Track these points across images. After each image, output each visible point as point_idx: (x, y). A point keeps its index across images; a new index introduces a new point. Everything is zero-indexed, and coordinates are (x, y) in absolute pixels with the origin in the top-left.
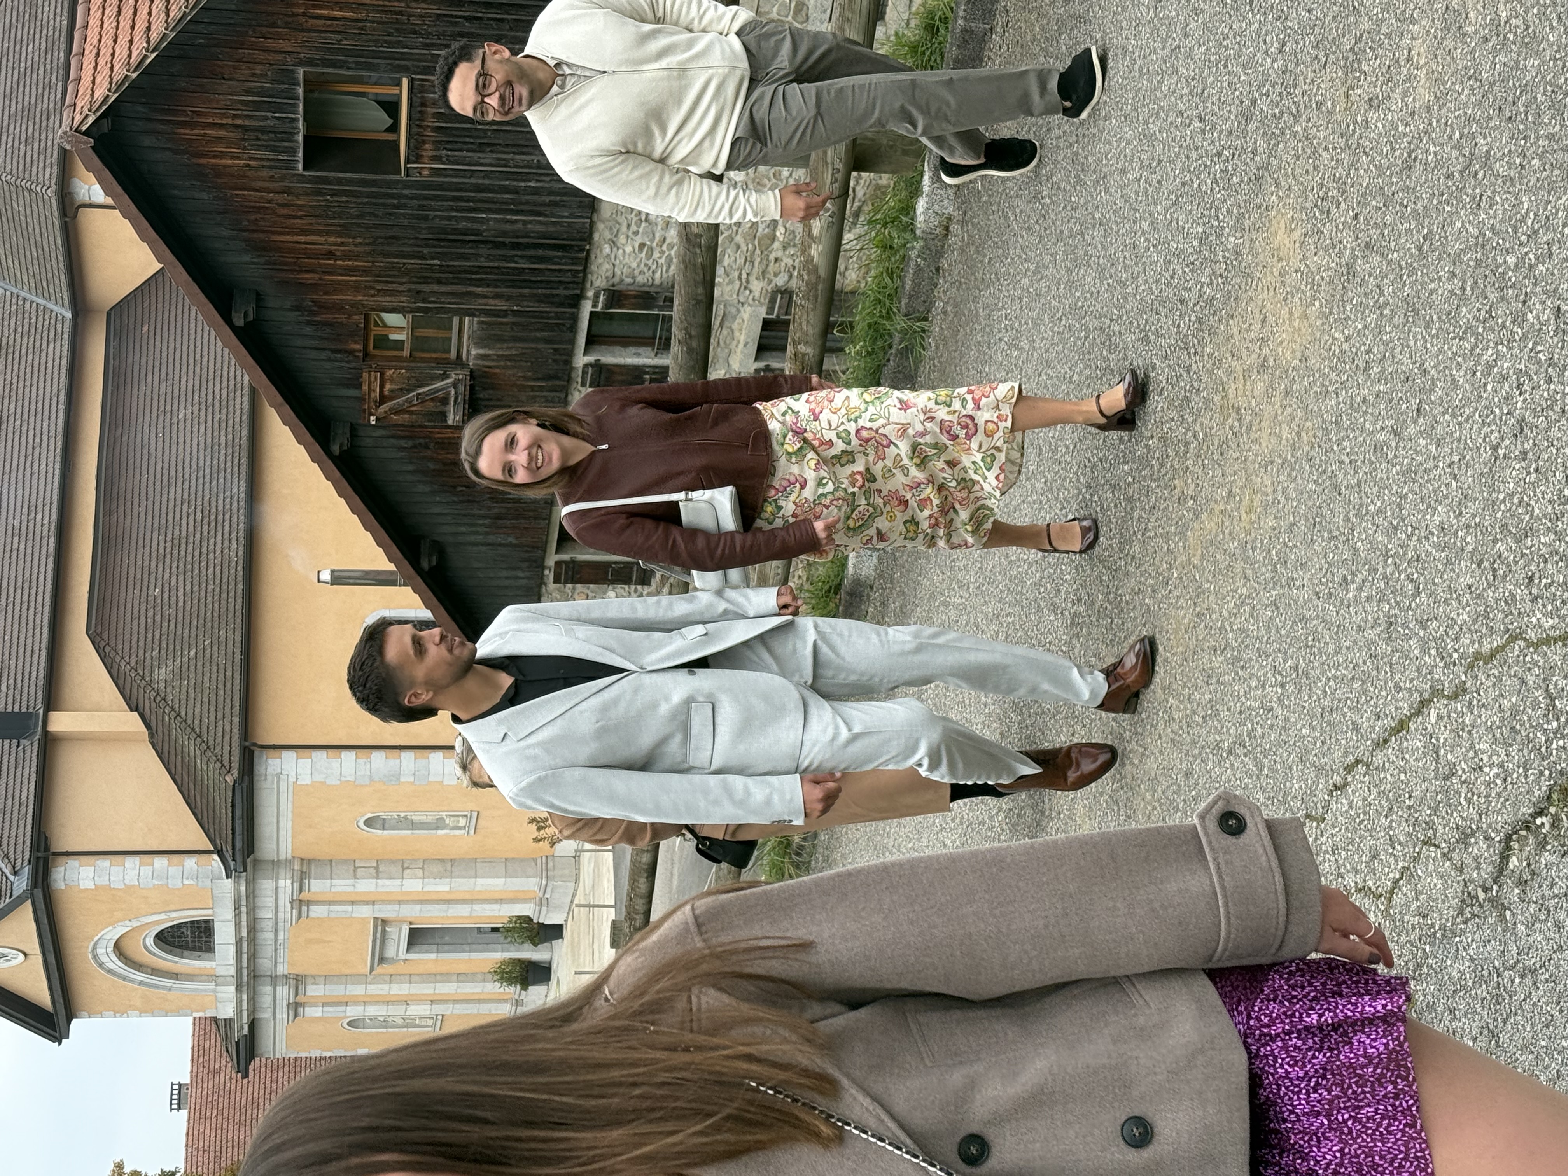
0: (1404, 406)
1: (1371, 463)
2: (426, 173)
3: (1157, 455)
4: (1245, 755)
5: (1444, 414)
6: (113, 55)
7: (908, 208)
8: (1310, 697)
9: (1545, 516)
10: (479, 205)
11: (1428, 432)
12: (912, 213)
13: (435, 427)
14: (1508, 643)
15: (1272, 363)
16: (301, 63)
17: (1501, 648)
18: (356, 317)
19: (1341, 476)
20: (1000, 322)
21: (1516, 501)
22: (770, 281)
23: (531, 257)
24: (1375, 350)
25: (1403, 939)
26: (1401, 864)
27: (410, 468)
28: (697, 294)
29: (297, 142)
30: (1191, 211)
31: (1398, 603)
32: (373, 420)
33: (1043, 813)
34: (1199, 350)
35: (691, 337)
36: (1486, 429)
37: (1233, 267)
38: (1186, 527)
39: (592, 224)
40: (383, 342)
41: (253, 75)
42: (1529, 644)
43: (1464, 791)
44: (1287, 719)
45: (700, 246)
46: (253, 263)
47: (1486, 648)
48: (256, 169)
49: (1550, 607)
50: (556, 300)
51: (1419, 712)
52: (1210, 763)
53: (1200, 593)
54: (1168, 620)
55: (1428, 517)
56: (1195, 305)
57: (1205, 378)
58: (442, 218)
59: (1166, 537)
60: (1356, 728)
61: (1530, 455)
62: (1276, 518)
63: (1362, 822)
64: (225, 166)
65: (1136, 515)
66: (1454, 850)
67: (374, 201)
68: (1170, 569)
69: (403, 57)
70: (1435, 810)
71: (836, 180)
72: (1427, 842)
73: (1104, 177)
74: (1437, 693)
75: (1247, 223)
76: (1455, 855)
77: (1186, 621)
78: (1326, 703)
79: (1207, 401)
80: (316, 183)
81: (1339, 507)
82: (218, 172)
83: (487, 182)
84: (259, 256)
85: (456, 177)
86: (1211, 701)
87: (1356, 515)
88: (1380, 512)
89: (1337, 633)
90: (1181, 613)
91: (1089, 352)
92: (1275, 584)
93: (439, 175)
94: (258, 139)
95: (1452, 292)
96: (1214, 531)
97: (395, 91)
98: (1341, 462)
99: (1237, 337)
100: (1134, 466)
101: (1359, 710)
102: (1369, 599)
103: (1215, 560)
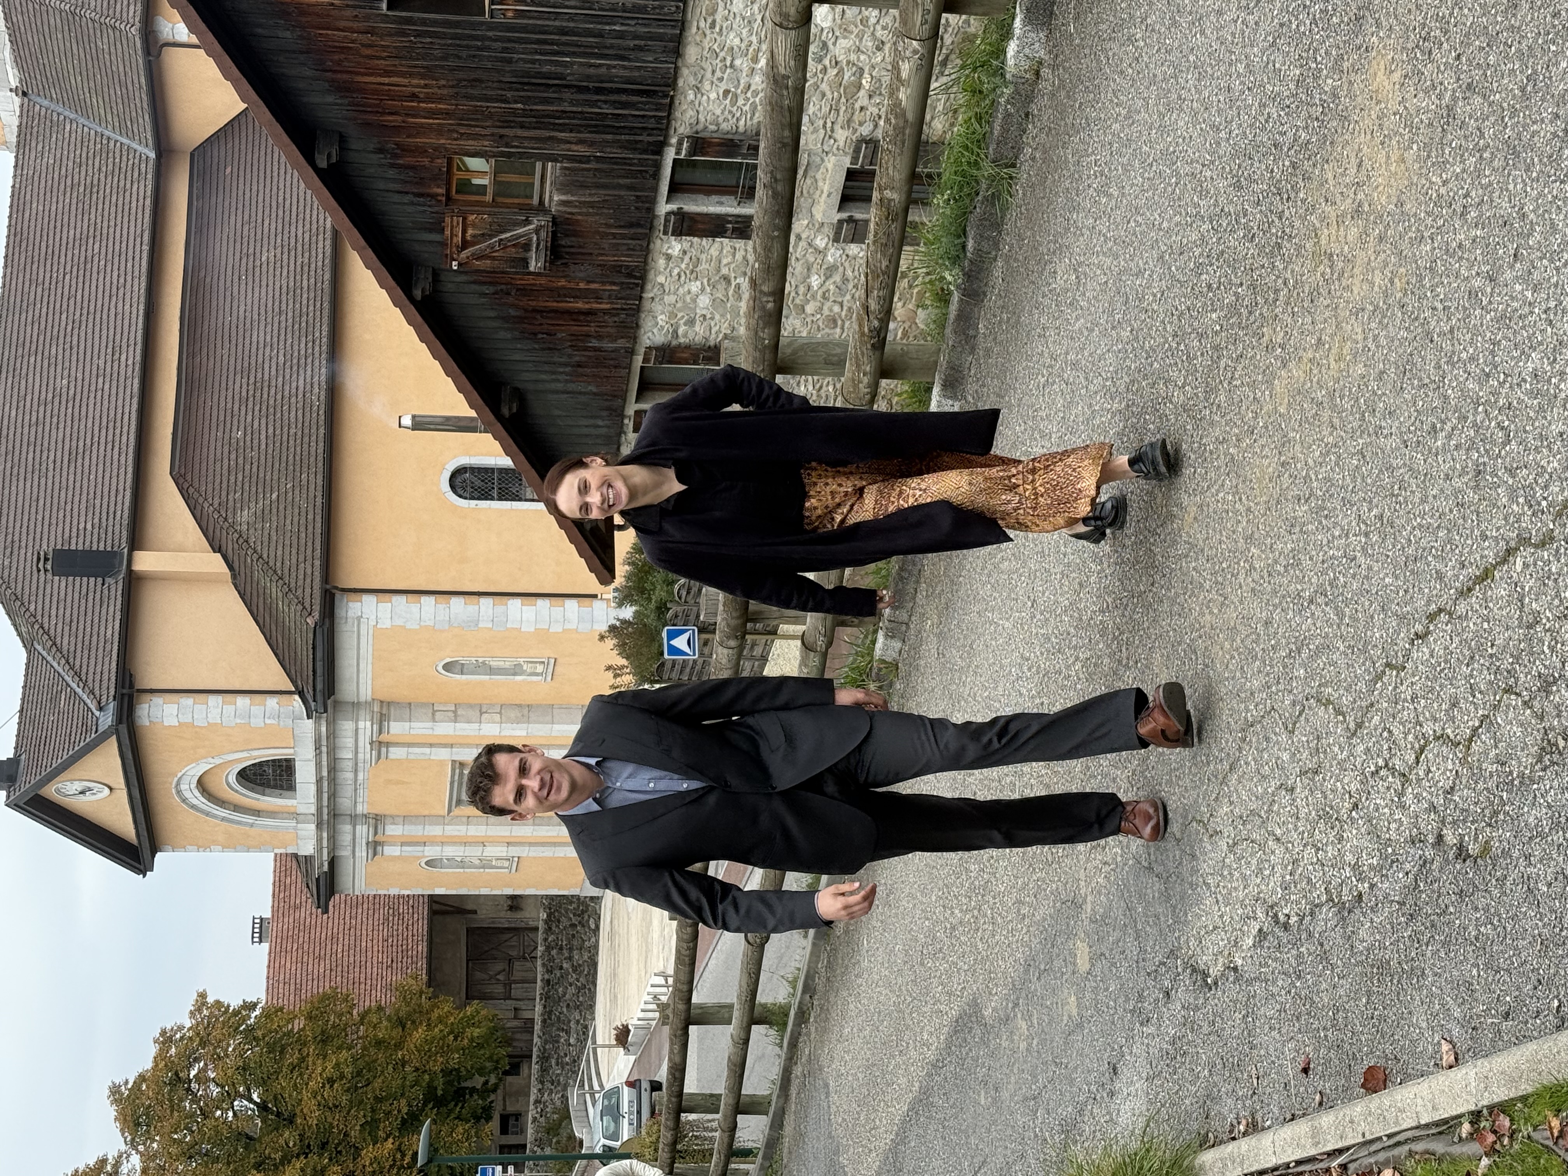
0: (1501, 251)
1: (1465, 309)
2: (510, 14)
3: (1246, 303)
4: (1326, 605)
5: (1541, 259)
7: (999, 52)
8: (1394, 547)
10: (562, 48)
11: (1525, 278)
12: (1002, 57)
13: (517, 273)
15: (1366, 208)
18: (439, 161)
19: (1433, 323)
20: (1089, 169)
22: (855, 131)
23: (615, 102)
24: (1473, 194)
25: (1481, 785)
26: (1481, 712)
27: (492, 314)
28: (783, 137)
30: (1288, 52)
31: (1487, 451)
32: (455, 265)
33: (1120, 662)
34: (1292, 196)
35: (776, 180)
37: (1330, 110)
38: (1273, 376)
39: (677, 69)
40: (465, 186)
43: (1547, 639)
44: (1370, 568)
45: (787, 88)
46: (337, 104)
48: (340, 8)
50: (639, 146)
51: (1505, 561)
52: (1291, 613)
53: (1286, 441)
54: (1252, 469)
55: (1521, 364)
56: (1289, 149)
57: (1297, 224)
58: (526, 61)
59: (1253, 385)
60: (1440, 576)
62: (1365, 366)
63: (1442, 671)
64: (309, 5)
65: (1222, 364)
66: (1535, 697)
67: (458, 42)
68: (1255, 418)
70: (1517, 658)
71: (926, 21)
72: (1508, 691)
73: (1200, 19)
74: (1524, 541)
75: (1346, 65)
76: (1536, 704)
77: (1271, 470)
78: (1410, 551)
79: (1299, 247)
80: (400, 23)
81: (1430, 354)
82: (302, 9)
83: (572, 25)
84: (341, 97)
85: (540, 19)
86: (1293, 550)
87: (1447, 363)
88: (1472, 359)
89: (1424, 481)
90: (1266, 462)
91: (1179, 199)
92: (1362, 432)
93: (524, 17)
96: (1302, 380)
98: (1434, 309)
99: (1331, 182)
100: (1222, 314)
101: (1443, 559)
102: (1457, 447)
103: (1302, 409)
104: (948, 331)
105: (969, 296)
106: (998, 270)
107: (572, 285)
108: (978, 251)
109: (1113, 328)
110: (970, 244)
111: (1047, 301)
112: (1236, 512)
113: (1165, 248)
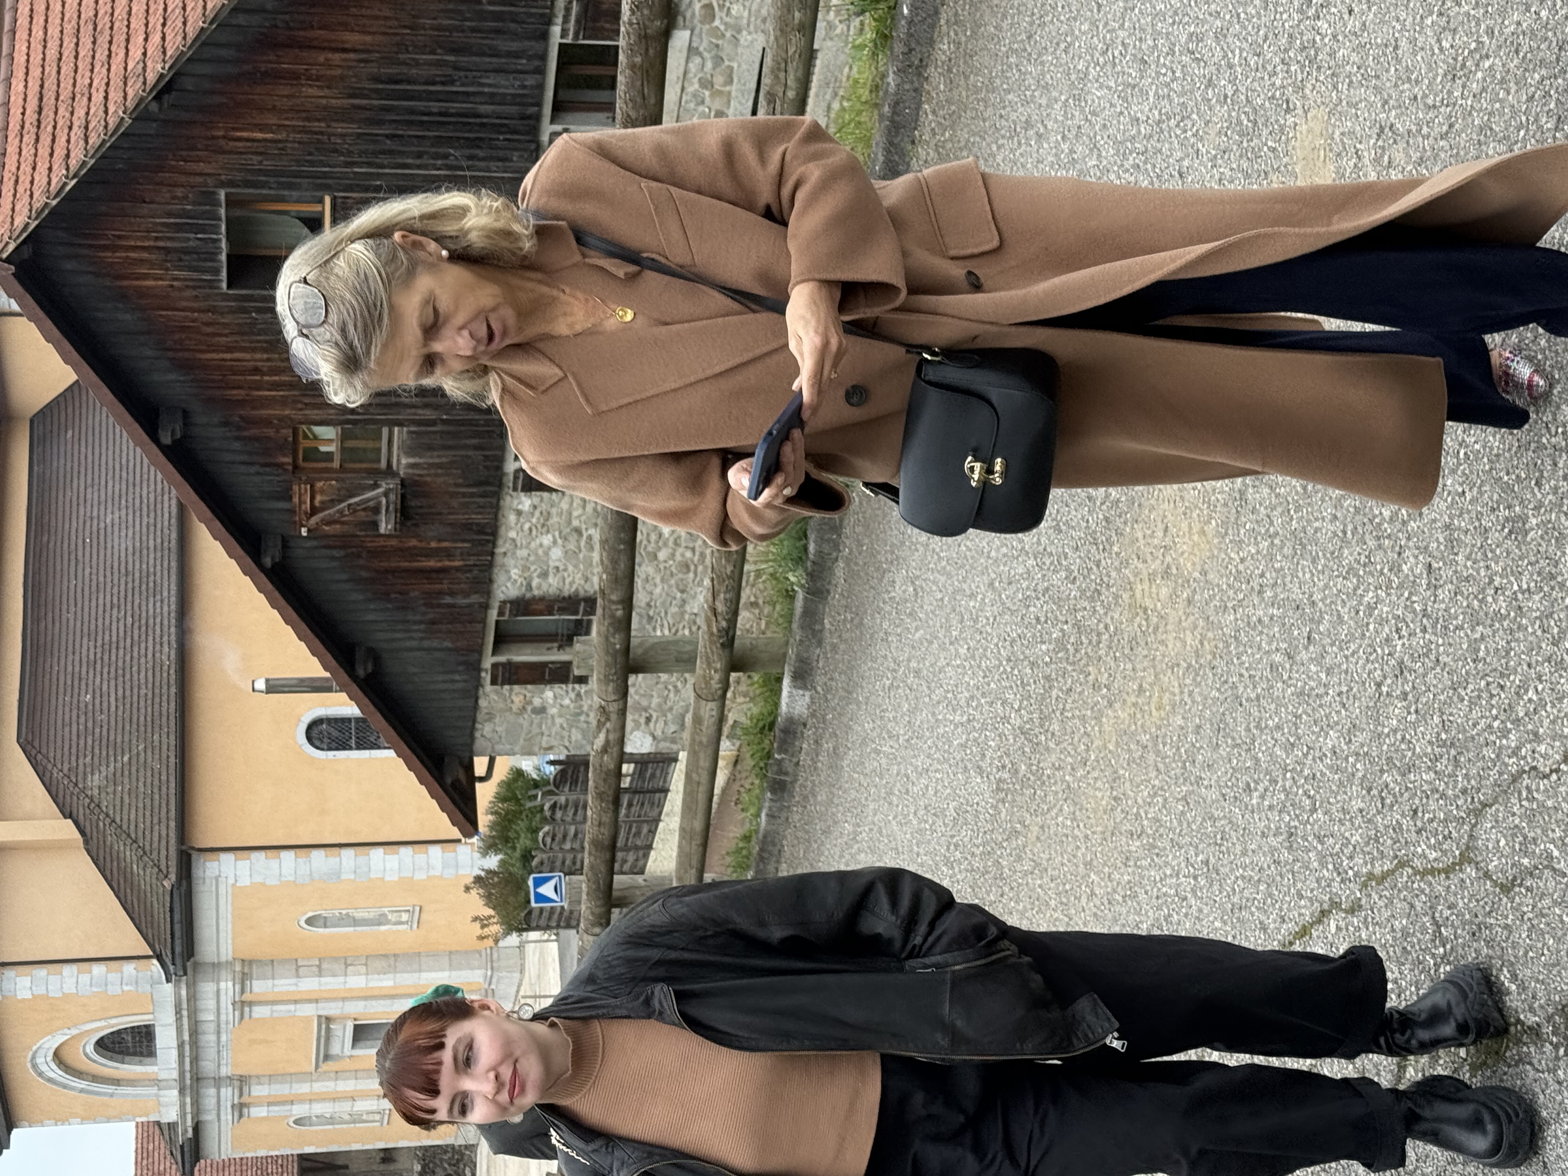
0: (1296, 632)
1: (1268, 680)
3: (1072, 640)
5: (1332, 645)
6: (32, 182)
8: (1220, 893)
9: (1426, 755)
11: (1319, 659)
13: (367, 536)
14: (1397, 868)
15: (1174, 571)
16: (223, 185)
17: (1391, 872)
18: (284, 431)
19: (1241, 689)
21: (1399, 737)
24: (1268, 575)
27: (343, 577)
29: (220, 261)
31: (1297, 816)
32: (304, 532)
34: (1107, 547)
36: (1370, 666)
38: (1101, 714)
40: (313, 454)
41: (174, 198)
42: (1416, 872)
44: (1200, 910)
46: (179, 381)
47: (1378, 870)
48: (180, 289)
49: (1433, 841)
51: (1319, 921)
53: (1116, 778)
54: (1087, 798)
55: (1321, 739)
57: (1114, 574)
59: (1083, 718)
60: (1264, 929)
61: (1410, 697)
62: (1183, 718)
64: (148, 288)
65: (1054, 693)
68: (1088, 750)
69: (325, 175)
74: (1335, 905)
77: (1104, 802)
78: (1236, 900)
79: (1116, 597)
80: (241, 301)
81: (1239, 715)
82: (142, 293)
84: (184, 374)
86: (1129, 882)
87: (1256, 727)
88: (1278, 727)
89: (1243, 835)
90: (1099, 794)
92: (1185, 780)
94: (181, 260)
95: (1335, 534)
96: (1127, 721)
97: (318, 208)
98: (1241, 675)
99: (1142, 542)
100: (1051, 647)
101: (1265, 911)
102: (1271, 808)
103: (1129, 750)
104: (795, 626)
105: (813, 594)
106: (840, 570)
107: (423, 544)
108: (819, 553)
109: (951, 643)
110: (812, 547)
111: (888, 608)
112: (1075, 838)
113: (993, 576)
